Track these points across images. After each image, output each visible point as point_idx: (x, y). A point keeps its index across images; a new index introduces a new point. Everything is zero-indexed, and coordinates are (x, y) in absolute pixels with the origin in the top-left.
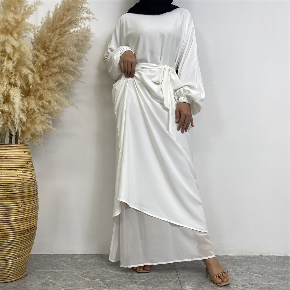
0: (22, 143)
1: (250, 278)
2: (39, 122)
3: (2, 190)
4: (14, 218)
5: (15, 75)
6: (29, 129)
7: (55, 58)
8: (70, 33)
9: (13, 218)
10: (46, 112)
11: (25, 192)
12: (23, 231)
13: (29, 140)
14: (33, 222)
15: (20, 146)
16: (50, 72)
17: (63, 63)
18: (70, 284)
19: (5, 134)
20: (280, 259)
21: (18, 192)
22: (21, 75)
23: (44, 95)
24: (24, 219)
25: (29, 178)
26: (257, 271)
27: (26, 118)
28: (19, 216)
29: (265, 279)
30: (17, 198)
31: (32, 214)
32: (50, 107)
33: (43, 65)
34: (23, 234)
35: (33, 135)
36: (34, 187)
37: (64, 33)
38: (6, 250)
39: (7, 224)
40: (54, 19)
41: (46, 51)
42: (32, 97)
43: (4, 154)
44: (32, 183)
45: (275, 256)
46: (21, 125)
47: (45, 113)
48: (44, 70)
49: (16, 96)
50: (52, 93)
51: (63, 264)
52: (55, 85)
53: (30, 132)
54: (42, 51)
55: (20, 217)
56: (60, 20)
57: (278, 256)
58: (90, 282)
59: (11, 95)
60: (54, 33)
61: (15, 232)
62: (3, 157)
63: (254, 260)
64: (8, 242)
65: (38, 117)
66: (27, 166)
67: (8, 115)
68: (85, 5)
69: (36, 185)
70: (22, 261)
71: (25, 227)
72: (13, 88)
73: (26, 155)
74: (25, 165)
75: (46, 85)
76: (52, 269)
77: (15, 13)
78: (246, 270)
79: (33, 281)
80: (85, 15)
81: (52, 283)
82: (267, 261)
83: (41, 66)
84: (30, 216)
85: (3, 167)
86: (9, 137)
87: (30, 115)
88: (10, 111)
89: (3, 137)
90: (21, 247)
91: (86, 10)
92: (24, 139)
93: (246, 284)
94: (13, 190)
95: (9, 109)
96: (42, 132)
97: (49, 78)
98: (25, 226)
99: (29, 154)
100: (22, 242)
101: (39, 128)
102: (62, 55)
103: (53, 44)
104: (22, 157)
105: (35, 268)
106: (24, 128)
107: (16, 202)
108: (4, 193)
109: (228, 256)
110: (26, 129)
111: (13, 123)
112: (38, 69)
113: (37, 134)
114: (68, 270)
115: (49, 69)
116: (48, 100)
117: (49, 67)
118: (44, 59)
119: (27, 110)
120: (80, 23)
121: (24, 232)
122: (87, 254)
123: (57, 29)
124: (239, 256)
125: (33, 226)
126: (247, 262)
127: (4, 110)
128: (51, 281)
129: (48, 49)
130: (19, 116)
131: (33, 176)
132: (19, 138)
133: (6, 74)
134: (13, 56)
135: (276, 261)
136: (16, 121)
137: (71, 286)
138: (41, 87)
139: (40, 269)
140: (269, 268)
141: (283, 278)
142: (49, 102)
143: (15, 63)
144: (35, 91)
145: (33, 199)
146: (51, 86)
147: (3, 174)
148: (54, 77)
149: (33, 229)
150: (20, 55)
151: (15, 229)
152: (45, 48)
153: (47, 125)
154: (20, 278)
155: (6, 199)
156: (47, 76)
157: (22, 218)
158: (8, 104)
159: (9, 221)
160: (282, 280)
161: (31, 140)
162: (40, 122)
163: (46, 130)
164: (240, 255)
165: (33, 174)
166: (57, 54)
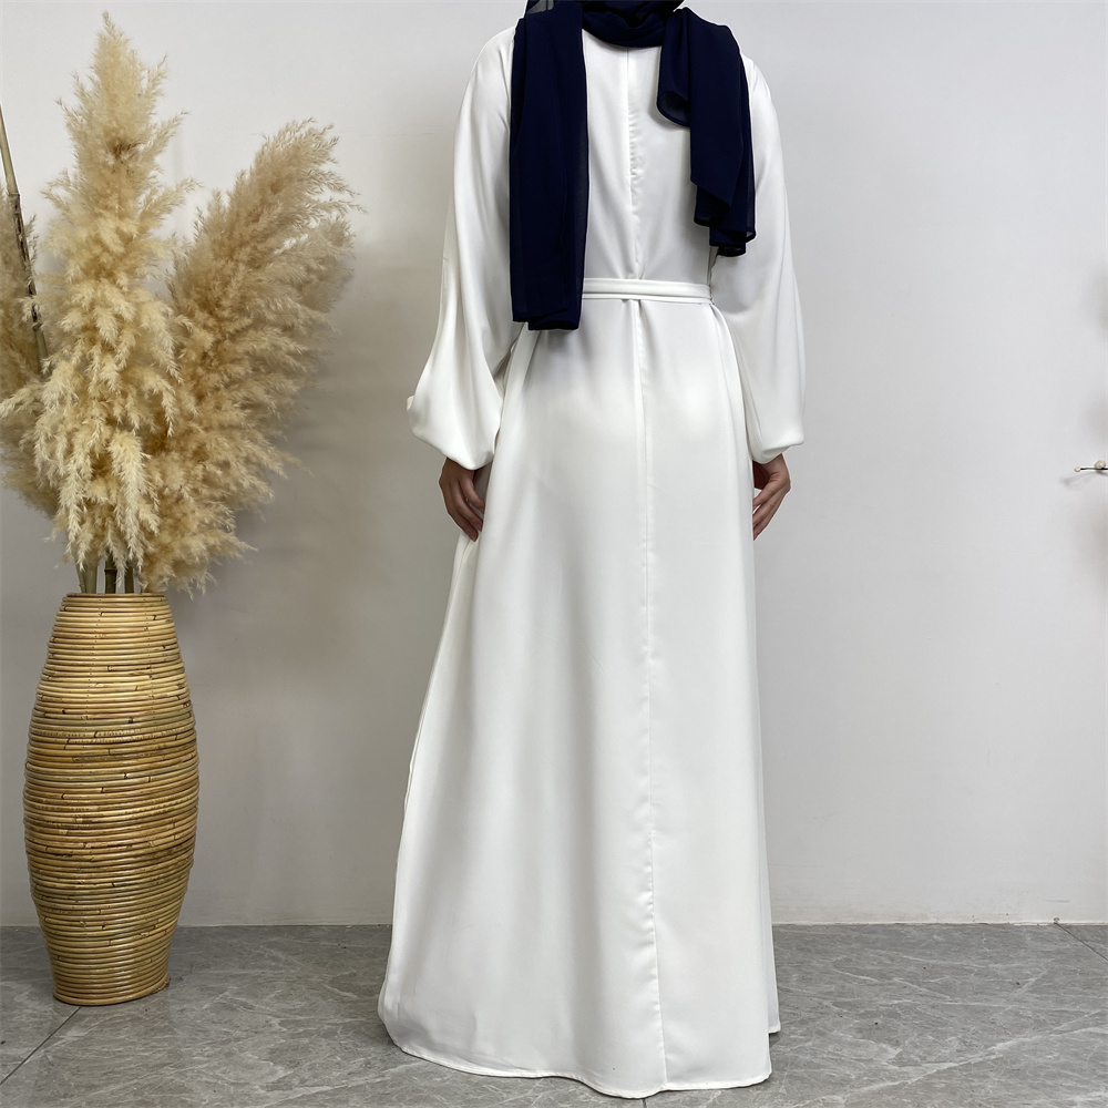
0: (147, 591)
1: (843, 987)
2: (195, 527)
3: (92, 734)
4: (130, 816)
5: (124, 394)
6: (165, 548)
7: (237, 331)
8: (284, 253)
9: (126, 814)
10: (217, 494)
12: (154, 853)
13: (166, 580)
14: (184, 827)
15: (142, 599)
16: (225, 378)
17: (263, 346)
18: (298, 1007)
19: (97, 564)
20: (956, 934)
21: (140, 736)
22: (140, 394)
23: (208, 446)
24: (156, 817)
25: (169, 694)
26: (869, 968)
27: (158, 518)
28: (142, 809)
29: (888, 990)
30: (137, 755)
32: (228, 480)
33: (205, 356)
34: (156, 860)
35: (178, 565)
36: (183, 723)
37: (263, 253)
38: (109, 908)
39: (110, 833)
40: (235, 216)
41: (211, 313)
42: (175, 455)
43: (94, 624)
44: (179, 710)
45: (942, 925)
46: (144, 539)
47: (213, 498)
48: (209, 371)
49: (128, 461)
50: (231, 438)
51: (274, 952)
52: (242, 414)
53: (170, 556)
54: (201, 316)
55: (146, 811)
56: (251, 219)
57: (955, 925)
58: (357, 1001)
59: (114, 456)
60: (235, 257)
61: (134, 856)
62: (93, 635)
63: (874, 936)
64: (114, 887)
65: (193, 512)
66: (162, 659)
67: (105, 512)
68: (326, 167)
69: (190, 713)
70: (154, 943)
71: (161, 841)
72: (118, 436)
73: (160, 626)
74: (159, 655)
75: (215, 415)
76: (244, 968)
77: (121, 216)
78: (836, 967)
79: (189, 1001)
80: (325, 195)
81: (245, 1005)
82: (912, 941)
83: (199, 361)
84: (176, 807)
85: (93, 665)
86: (106, 571)
87: (170, 508)
88: (112, 503)
89: (91, 574)
90: (150, 901)
91: (331, 181)
92: (153, 578)
93: (825, 1003)
94: (125, 732)
95: (109, 495)
96: (206, 555)
97: (224, 393)
98: (162, 838)
99: (169, 622)
100: (154, 884)
101: (197, 545)
102: (259, 323)
103: (233, 291)
104: (147, 633)
105: (192, 966)
106: (151, 549)
107: (133, 767)
108: (98, 740)
109: (794, 927)
110: (156, 550)
111: (120, 536)
112: (190, 370)
113: (189, 562)
114: (292, 971)
115: (221, 368)
116: (221, 458)
117: (222, 362)
118: (207, 339)
119: (161, 496)
120: (312, 219)
121: (159, 854)
122: (350, 922)
123: (243, 244)
124: (827, 927)
125: (185, 839)
126: (847, 943)
127: (93, 499)
128: (244, 1000)
129: (218, 306)
130: (137, 513)
131: (181, 686)
132: (137, 575)
133: (98, 395)
134: (118, 343)
135: (940, 939)
136: (129, 530)
137: (302, 1011)
138: (201, 424)
139: (209, 967)
140: (911, 958)
141: (946, 988)
142: (225, 465)
143: (124, 361)
144: (182, 435)
145: (183, 758)
146: (228, 418)
147: (93, 685)
148: (238, 389)
149: (184, 845)
150: (136, 336)
151: (134, 846)
152: (209, 306)
153: (219, 531)
154: (151, 994)
155: (106, 758)
156: (217, 389)
157: (150, 815)
158: (106, 482)
159: (115, 824)
160: (940, 992)
161: (171, 579)
162: (199, 526)
163: (219, 549)
164: (833, 923)
165: (181, 681)
166: (247, 321)
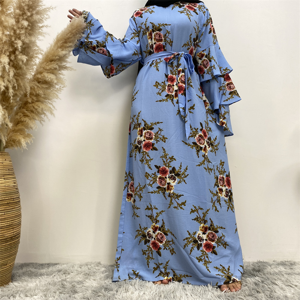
11: (8, 199)
31: (16, 222)
